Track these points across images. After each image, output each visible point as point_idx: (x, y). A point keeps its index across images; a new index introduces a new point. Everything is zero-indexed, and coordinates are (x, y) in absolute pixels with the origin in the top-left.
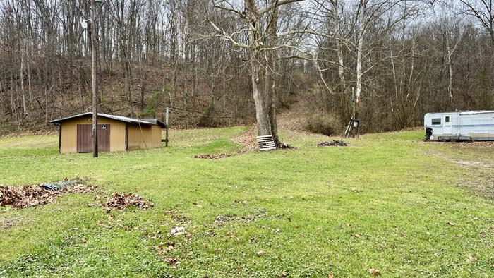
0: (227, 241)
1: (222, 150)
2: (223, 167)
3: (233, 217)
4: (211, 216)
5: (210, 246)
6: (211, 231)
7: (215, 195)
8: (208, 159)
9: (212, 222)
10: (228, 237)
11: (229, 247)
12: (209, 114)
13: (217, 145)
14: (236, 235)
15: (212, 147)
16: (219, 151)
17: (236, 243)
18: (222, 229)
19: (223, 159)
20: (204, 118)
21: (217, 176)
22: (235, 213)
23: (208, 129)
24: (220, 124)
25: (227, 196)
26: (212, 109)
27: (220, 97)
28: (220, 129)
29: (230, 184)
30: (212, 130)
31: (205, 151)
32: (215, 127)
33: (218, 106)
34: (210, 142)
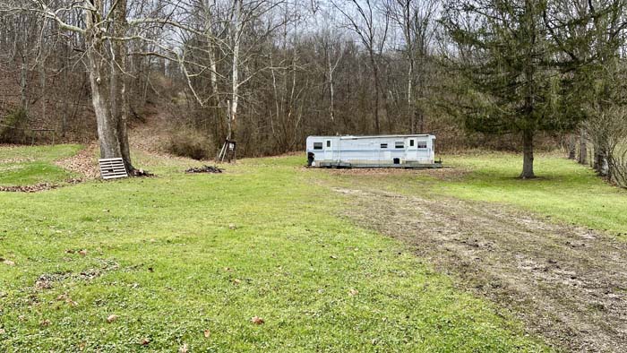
0: (58, 308)
1: (42, 178)
2: (45, 205)
3: (67, 275)
4: (28, 275)
5: (31, 319)
6: (32, 297)
7: (34, 244)
8: (18, 193)
9: (31, 284)
10: (61, 302)
11: (63, 316)
12: (17, 124)
13: (32, 171)
14: (74, 298)
15: (23, 174)
16: (36, 180)
17: (74, 309)
18: (50, 292)
19: (45, 192)
20: (8, 130)
21: (37, 217)
22: (68, 268)
23: (16, 147)
24: (36, 139)
25: (54, 245)
26: (21, 116)
27: (36, 100)
28: (36, 148)
29: (59, 228)
30: (22, 149)
31: (11, 180)
32: (28, 144)
33: (31, 113)
34: (20, 167)
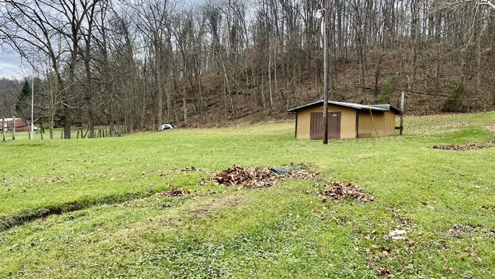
0: (463, 259)
1: (472, 140)
2: (470, 162)
3: (478, 228)
4: (445, 222)
5: (438, 262)
6: (442, 242)
7: (454, 195)
8: (452, 151)
9: (445, 230)
10: (467, 254)
11: (466, 268)
12: (456, 97)
13: (465, 133)
14: (479, 254)
15: (457, 135)
16: (468, 141)
17: (477, 265)
18: (459, 241)
19: (472, 151)
20: (450, 102)
21: (460, 172)
22: (480, 222)
23: (454, 115)
24: (471, 108)
25: (471, 198)
26: (460, 91)
27: (473, 76)
28: (471, 115)
29: (478, 184)
30: (460, 116)
31: (447, 141)
32: (464, 111)
33: (469, 87)
34: (456, 130)
